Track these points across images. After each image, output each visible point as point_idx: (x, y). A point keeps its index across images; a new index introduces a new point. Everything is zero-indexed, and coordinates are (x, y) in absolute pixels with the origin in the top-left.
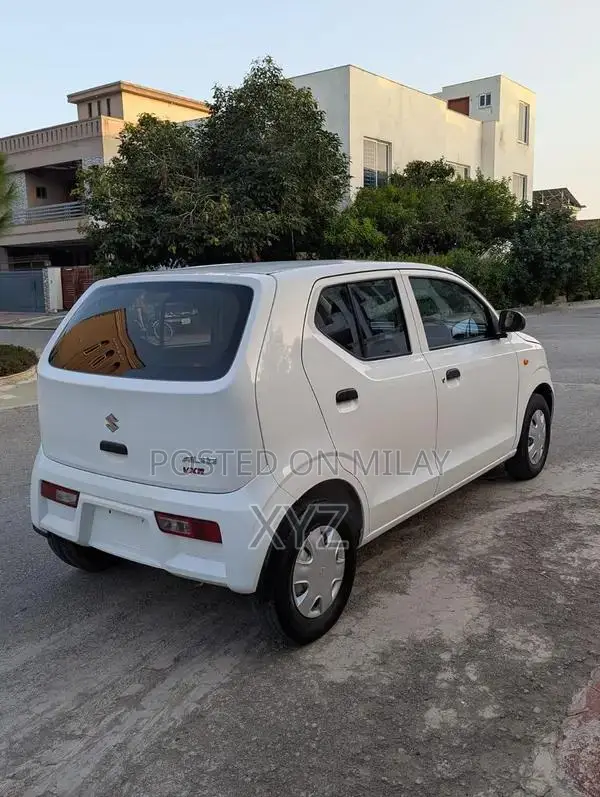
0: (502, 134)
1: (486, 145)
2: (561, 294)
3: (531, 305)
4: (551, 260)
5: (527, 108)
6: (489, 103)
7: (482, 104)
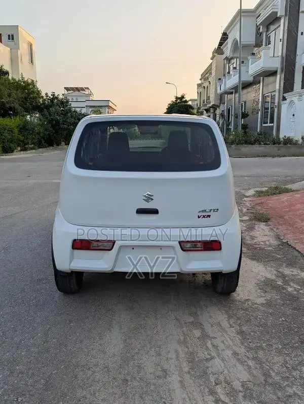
0: (21, 55)
1: (14, 60)
2: (63, 141)
3: (53, 146)
4: (64, 124)
5: (31, 45)
6: (13, 39)
7: (9, 39)
